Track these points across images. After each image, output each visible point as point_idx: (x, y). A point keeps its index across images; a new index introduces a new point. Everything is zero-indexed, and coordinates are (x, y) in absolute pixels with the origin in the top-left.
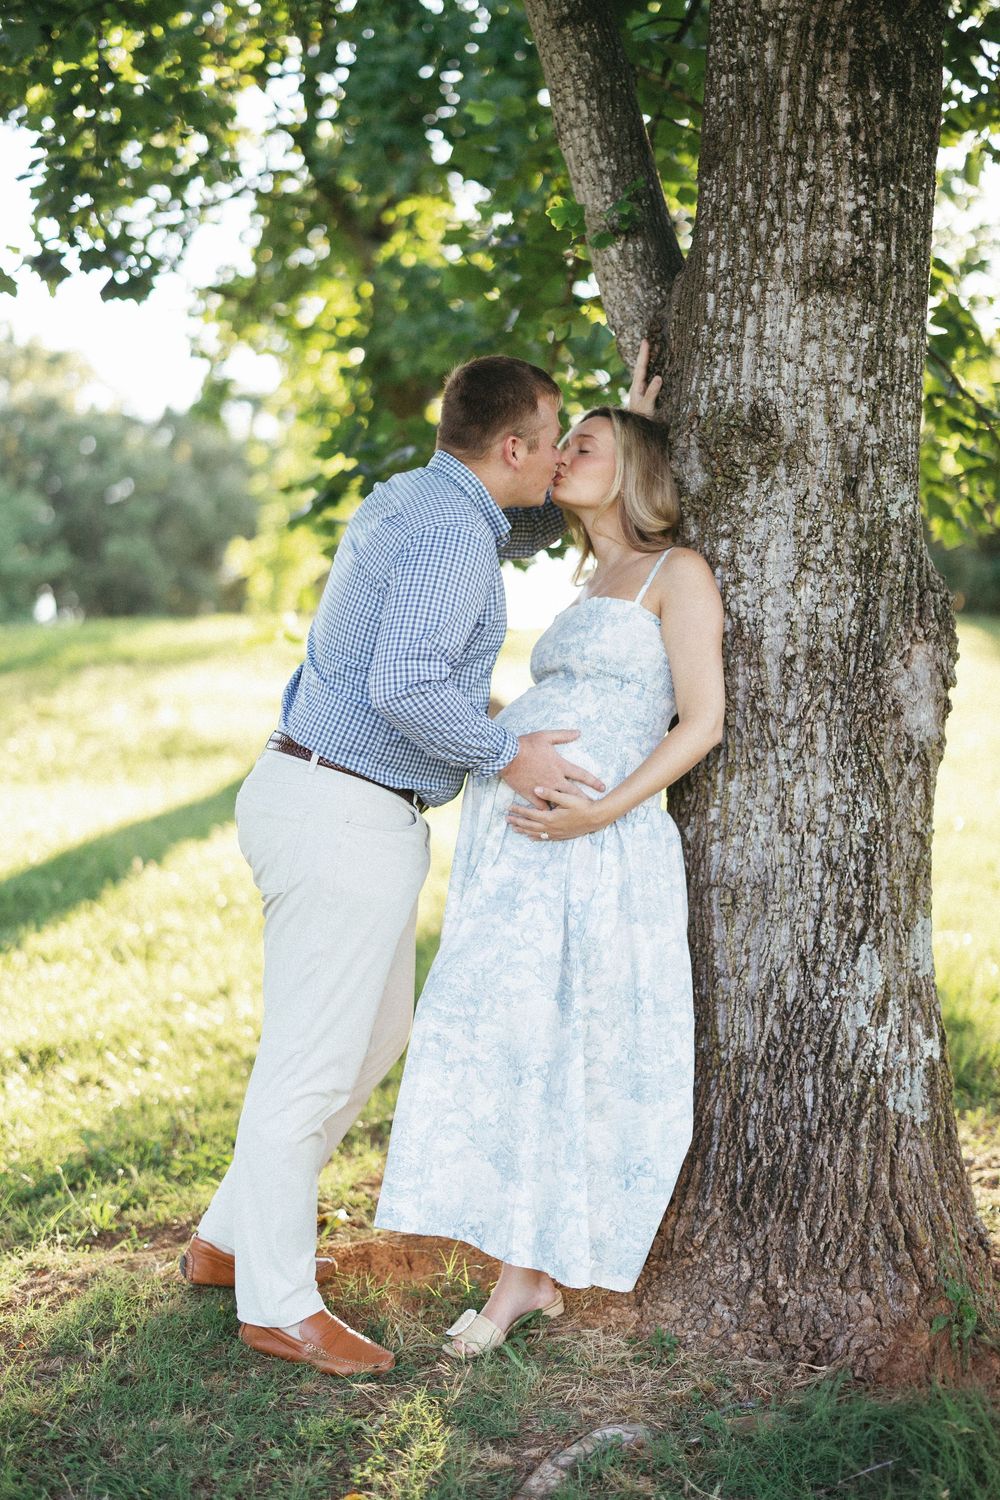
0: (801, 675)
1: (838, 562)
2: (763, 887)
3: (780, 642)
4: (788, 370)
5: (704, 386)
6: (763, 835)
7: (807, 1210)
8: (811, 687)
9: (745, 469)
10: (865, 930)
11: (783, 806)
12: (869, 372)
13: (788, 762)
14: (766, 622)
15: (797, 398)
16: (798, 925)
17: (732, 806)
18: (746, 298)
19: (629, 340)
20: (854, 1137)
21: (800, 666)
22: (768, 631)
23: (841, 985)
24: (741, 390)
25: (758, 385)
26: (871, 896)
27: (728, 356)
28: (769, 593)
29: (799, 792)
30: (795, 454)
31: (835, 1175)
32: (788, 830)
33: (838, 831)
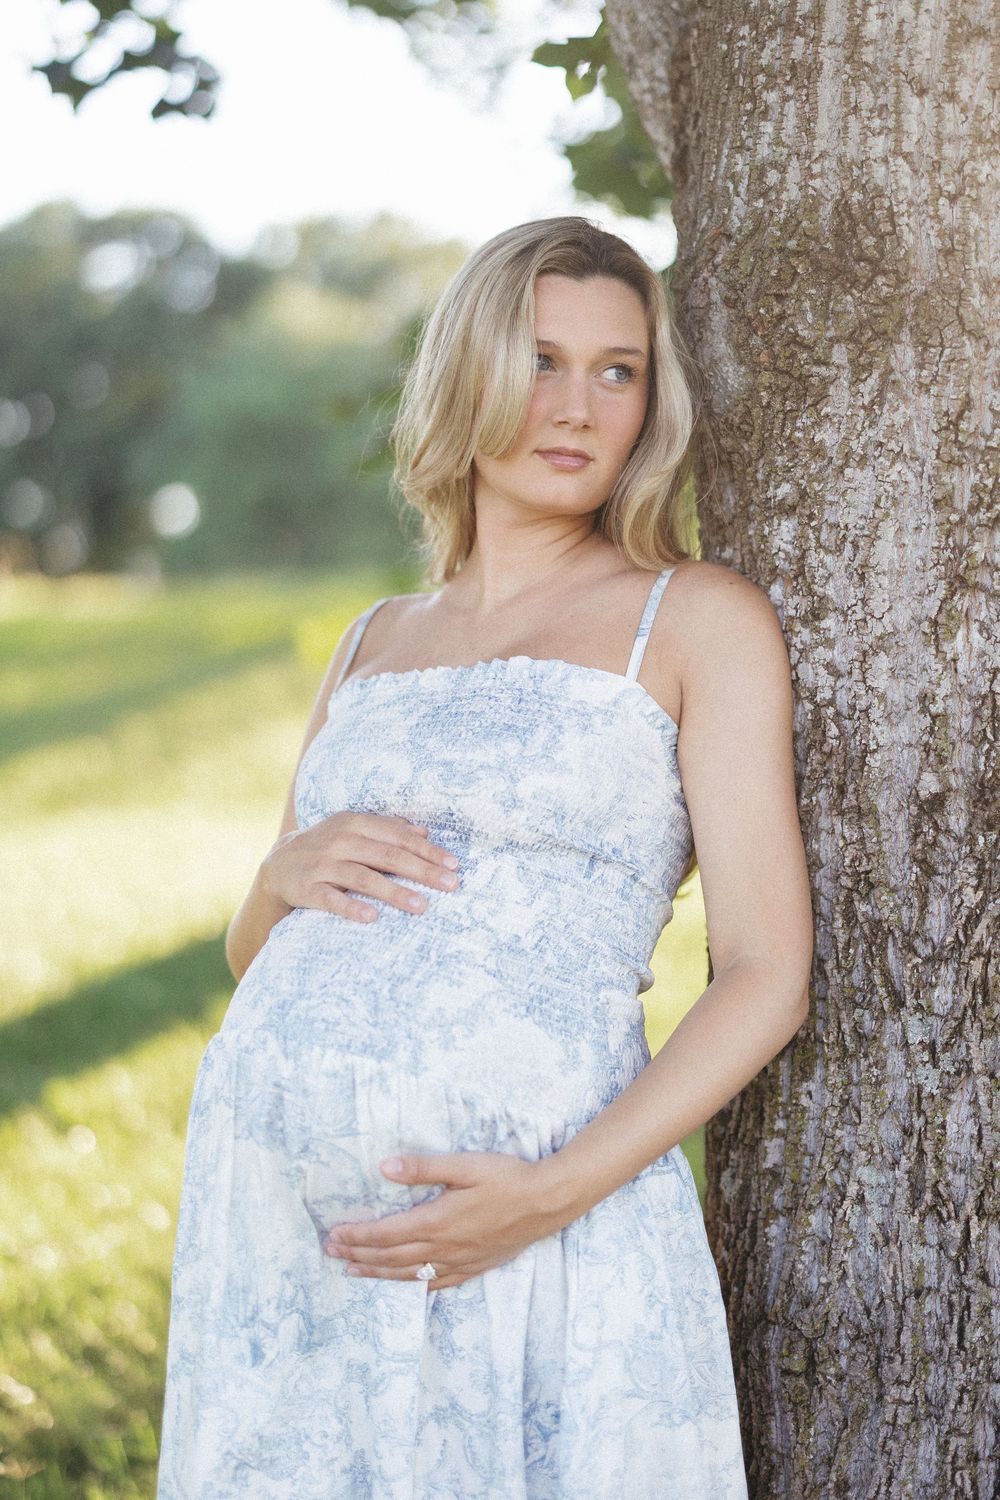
0: (959, 840)
2: (876, 1341)
3: (908, 761)
4: (917, 112)
5: (741, 164)
6: (877, 1215)
8: (980, 874)
9: (819, 351)
11: (921, 1152)
13: (931, 1047)
14: (875, 714)
15: (941, 180)
16: (955, 1442)
17: (809, 1139)
19: (646, 84)
21: (957, 819)
22: (881, 734)
24: (816, 168)
25: (852, 151)
27: (790, 91)
28: (881, 645)
29: (956, 1120)
32: (932, 1208)
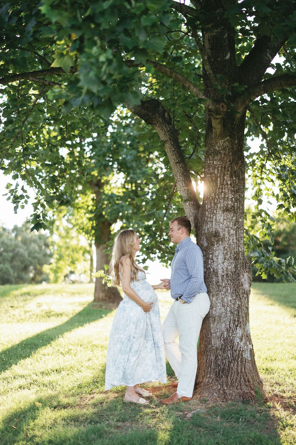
1: (231, 258)
2: (220, 317)
3: (221, 273)
4: (221, 225)
5: (206, 228)
6: (219, 307)
7: (230, 375)
8: (227, 281)
9: (214, 242)
10: (238, 324)
11: (223, 302)
12: (235, 225)
13: (223, 294)
15: (223, 230)
16: (226, 324)
17: (213, 303)
18: (213, 213)
20: (238, 362)
21: (225, 277)
22: (219, 271)
23: (234, 334)
24: (213, 229)
25: (216, 228)
26: (239, 318)
27: (210, 223)
28: (219, 264)
29: (225, 300)
30: (223, 240)
31: (235, 369)
32: (224, 306)
33: (233, 306)
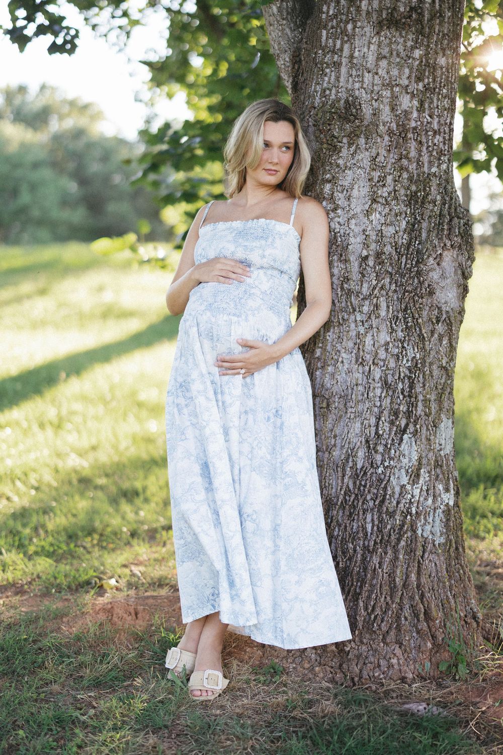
0: (371, 268)
1: (396, 198)
2: (345, 398)
3: (359, 247)
4: (368, 77)
5: (318, 88)
6: (346, 366)
7: (365, 594)
8: (377, 276)
9: (340, 139)
10: (407, 425)
11: (359, 349)
12: (419, 79)
13: (362, 322)
14: (351, 235)
15: (373, 95)
16: (365, 422)
17: (329, 348)
18: (344, 32)
19: (282, 63)
20: (396, 552)
21: (371, 262)
22: (352, 240)
23: (391, 459)
24: (340, 90)
25: (350, 87)
26: (412, 405)
27: (333, 69)
28: (353, 217)
29: (368, 340)
30: (370, 131)
31: (383, 574)
32: (361, 363)
33: (392, 364)
